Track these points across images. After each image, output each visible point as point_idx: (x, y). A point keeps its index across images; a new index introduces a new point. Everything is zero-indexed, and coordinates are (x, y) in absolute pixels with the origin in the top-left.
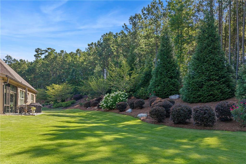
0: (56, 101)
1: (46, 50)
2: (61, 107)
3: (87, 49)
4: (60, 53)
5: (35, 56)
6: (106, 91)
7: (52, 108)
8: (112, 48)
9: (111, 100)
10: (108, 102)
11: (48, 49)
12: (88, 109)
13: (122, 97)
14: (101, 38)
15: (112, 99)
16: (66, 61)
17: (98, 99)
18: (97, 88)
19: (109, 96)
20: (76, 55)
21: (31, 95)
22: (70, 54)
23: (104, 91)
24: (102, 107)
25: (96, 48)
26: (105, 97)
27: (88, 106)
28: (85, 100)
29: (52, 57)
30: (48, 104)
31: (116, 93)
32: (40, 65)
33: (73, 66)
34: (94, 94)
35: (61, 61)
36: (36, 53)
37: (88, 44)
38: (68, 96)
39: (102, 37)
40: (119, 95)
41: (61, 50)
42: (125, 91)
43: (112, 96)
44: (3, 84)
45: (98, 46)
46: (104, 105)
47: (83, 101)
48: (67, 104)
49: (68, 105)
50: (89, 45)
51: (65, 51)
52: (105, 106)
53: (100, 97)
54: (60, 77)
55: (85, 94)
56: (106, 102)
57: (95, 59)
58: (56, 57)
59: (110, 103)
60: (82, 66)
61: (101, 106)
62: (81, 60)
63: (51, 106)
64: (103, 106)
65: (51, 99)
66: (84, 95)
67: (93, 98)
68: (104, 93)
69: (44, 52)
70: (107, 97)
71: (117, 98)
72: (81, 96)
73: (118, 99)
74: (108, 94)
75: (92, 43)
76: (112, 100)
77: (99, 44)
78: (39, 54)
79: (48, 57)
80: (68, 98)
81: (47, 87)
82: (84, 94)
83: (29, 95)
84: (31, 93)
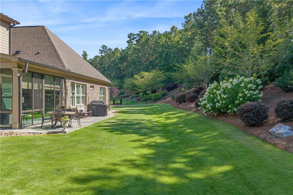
0: (145, 93)
1: (138, 34)
2: (150, 99)
3: (184, 24)
4: (152, 34)
5: (128, 42)
6: (210, 77)
7: (140, 100)
8: (219, 13)
9: (223, 96)
10: (216, 100)
11: (140, 32)
12: (181, 105)
13: (250, 89)
14: (203, 5)
15: (224, 93)
16: (158, 43)
17: (198, 90)
18: (195, 73)
19: (217, 88)
20: (171, 33)
21: (99, 88)
22: (164, 34)
23: (207, 77)
24: (203, 109)
25: (195, 19)
26: (210, 90)
27: (182, 100)
28: (180, 91)
29: (143, 40)
30: (138, 95)
31: (235, 81)
32: (131, 51)
33: (166, 48)
34: (191, 82)
35: (153, 44)
36: (129, 39)
37: (185, 16)
38: (160, 85)
39: (204, 3)
40: (242, 85)
41: (154, 31)
42: (255, 74)
43: (226, 87)
44: (19, 75)
45: (198, 15)
46: (208, 105)
47: (177, 93)
48: (156, 96)
49: (158, 97)
50: (186, 18)
51: (158, 31)
52: (210, 108)
53: (201, 86)
54: (152, 63)
55: (181, 83)
56: (212, 100)
57: (194, 34)
58: (148, 39)
59: (221, 102)
60: (178, 46)
61: (200, 107)
62: (177, 39)
63: (139, 99)
64: (205, 108)
65: (141, 90)
66: (179, 84)
67: (190, 88)
68: (206, 80)
69: (136, 36)
70: (212, 90)
71: (237, 93)
72: (174, 85)
73: (240, 95)
74: (215, 83)
75: (191, 14)
76: (225, 96)
77: (200, 13)
78: (132, 40)
79: (139, 40)
80: (159, 87)
81: (135, 75)
82: (179, 82)
83: (94, 88)
84: (100, 85)
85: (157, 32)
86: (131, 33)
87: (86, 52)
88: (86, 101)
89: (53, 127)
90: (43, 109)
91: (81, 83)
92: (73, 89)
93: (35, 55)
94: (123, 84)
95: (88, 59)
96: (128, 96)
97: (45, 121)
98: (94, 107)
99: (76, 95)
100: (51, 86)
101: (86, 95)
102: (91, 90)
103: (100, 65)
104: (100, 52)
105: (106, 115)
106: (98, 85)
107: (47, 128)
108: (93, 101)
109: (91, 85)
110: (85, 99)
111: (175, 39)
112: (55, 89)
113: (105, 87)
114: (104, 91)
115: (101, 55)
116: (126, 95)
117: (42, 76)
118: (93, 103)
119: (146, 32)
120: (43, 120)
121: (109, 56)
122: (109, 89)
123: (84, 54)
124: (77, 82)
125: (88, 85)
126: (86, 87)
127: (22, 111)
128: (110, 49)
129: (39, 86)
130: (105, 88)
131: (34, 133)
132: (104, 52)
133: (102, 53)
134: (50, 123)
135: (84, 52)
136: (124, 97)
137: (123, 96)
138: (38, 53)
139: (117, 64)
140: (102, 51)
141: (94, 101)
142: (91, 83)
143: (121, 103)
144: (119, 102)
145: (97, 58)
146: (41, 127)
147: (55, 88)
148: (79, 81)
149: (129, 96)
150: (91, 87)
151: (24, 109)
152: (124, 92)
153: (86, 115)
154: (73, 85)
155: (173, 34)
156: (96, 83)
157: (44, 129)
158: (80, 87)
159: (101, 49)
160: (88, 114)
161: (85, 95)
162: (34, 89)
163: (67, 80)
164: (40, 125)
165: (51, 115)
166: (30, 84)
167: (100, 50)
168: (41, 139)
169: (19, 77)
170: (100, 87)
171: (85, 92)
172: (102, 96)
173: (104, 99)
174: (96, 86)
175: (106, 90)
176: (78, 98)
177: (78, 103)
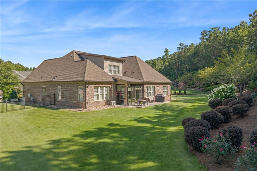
85: (227, 28)
86: (204, 31)
87: (167, 49)
89: (138, 106)
90: (135, 99)
91: (152, 85)
92: (147, 89)
93: (132, 73)
95: (169, 54)
97: (136, 103)
98: (158, 97)
99: (149, 91)
100: (138, 89)
102: (157, 88)
103: (178, 59)
105: (164, 101)
107: (136, 106)
109: (157, 85)
110: (154, 93)
111: (243, 34)
113: (167, 85)
117: (135, 85)
118: (157, 96)
119: (217, 28)
120: (135, 103)
121: (185, 52)
122: (170, 86)
123: (166, 51)
124: (150, 85)
125: (156, 86)
127: (128, 99)
128: (186, 46)
129: (133, 89)
131: (132, 107)
132: (181, 49)
133: (179, 49)
134: (137, 104)
136: (194, 87)
138: (133, 72)
140: (179, 48)
141: (158, 94)
144: (184, 92)
146: (134, 106)
147: (140, 89)
149: (198, 86)
150: (158, 86)
151: (129, 99)
152: (195, 83)
153: (154, 101)
154: (147, 87)
155: (241, 30)
156: (161, 84)
157: (135, 106)
158: (151, 87)
159: (179, 46)
160: (155, 101)
163: (145, 85)
164: (134, 105)
165: (137, 101)
166: (131, 89)
167: (178, 48)
168: (134, 109)
169: (127, 87)
171: (154, 90)
172: (165, 91)
173: (167, 92)
174: (160, 86)
175: (168, 87)
176: (150, 93)
177: (151, 95)
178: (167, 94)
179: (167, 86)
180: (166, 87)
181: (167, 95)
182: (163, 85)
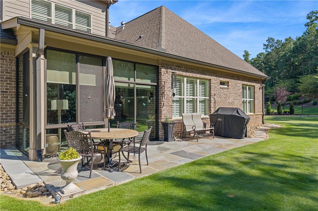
5: (307, 25)
21: (241, 86)
32: (313, 35)
36: (308, 21)
44: (34, 55)
78: (313, 21)
83: (228, 86)
84: (242, 80)
86: (313, 12)
87: (248, 52)
88: (210, 107)
91: (198, 76)
93: (136, 40)
94: (298, 84)
95: (250, 59)
96: (306, 102)
99: (186, 97)
100: (129, 80)
101: (210, 97)
102: (221, 90)
103: (265, 64)
104: (265, 47)
105: (244, 135)
106: (239, 80)
108: (220, 109)
109: (222, 79)
110: (207, 103)
112: (137, 86)
113: (254, 84)
114: (252, 90)
115: (266, 51)
116: (302, 100)
117: (103, 61)
118: (219, 112)
121: (277, 51)
122: (262, 88)
123: (245, 55)
124: (188, 74)
125: (215, 80)
126: (210, 83)
130: (254, 86)
132: (270, 46)
133: (267, 48)
135: (245, 51)
136: (300, 104)
137: (297, 101)
139: (289, 58)
140: (267, 46)
141: (222, 108)
142: (221, 77)
143: (292, 112)
144: (288, 110)
145: (261, 56)
147: (137, 84)
148: (192, 72)
149: (308, 102)
150: (222, 83)
152: (300, 96)
153: (207, 133)
156: (233, 76)
158: (196, 83)
159: (266, 43)
160: (211, 131)
161: (208, 98)
162: (80, 84)
163: (163, 70)
167: (265, 45)
169: (35, 60)
170: (243, 84)
171: (208, 93)
172: (248, 100)
173: (253, 104)
174: (232, 82)
175: (257, 89)
176: (193, 102)
177: (194, 110)
178: (253, 110)
179: (252, 88)
180: (249, 89)
181: (252, 114)
182: (240, 83)
